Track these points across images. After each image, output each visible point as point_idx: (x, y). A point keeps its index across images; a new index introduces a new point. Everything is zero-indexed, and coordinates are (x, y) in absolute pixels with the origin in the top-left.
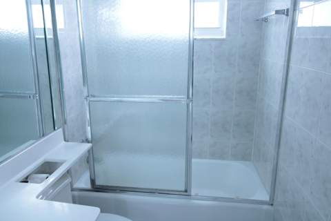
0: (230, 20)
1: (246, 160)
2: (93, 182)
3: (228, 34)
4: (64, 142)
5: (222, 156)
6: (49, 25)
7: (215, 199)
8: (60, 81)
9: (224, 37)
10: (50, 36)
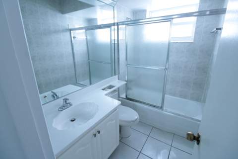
0: (196, 33)
1: (198, 101)
2: (126, 96)
3: (194, 40)
4: (117, 80)
5: (185, 97)
6: (116, 38)
7: (173, 113)
8: (119, 58)
9: (192, 41)
10: (116, 42)
